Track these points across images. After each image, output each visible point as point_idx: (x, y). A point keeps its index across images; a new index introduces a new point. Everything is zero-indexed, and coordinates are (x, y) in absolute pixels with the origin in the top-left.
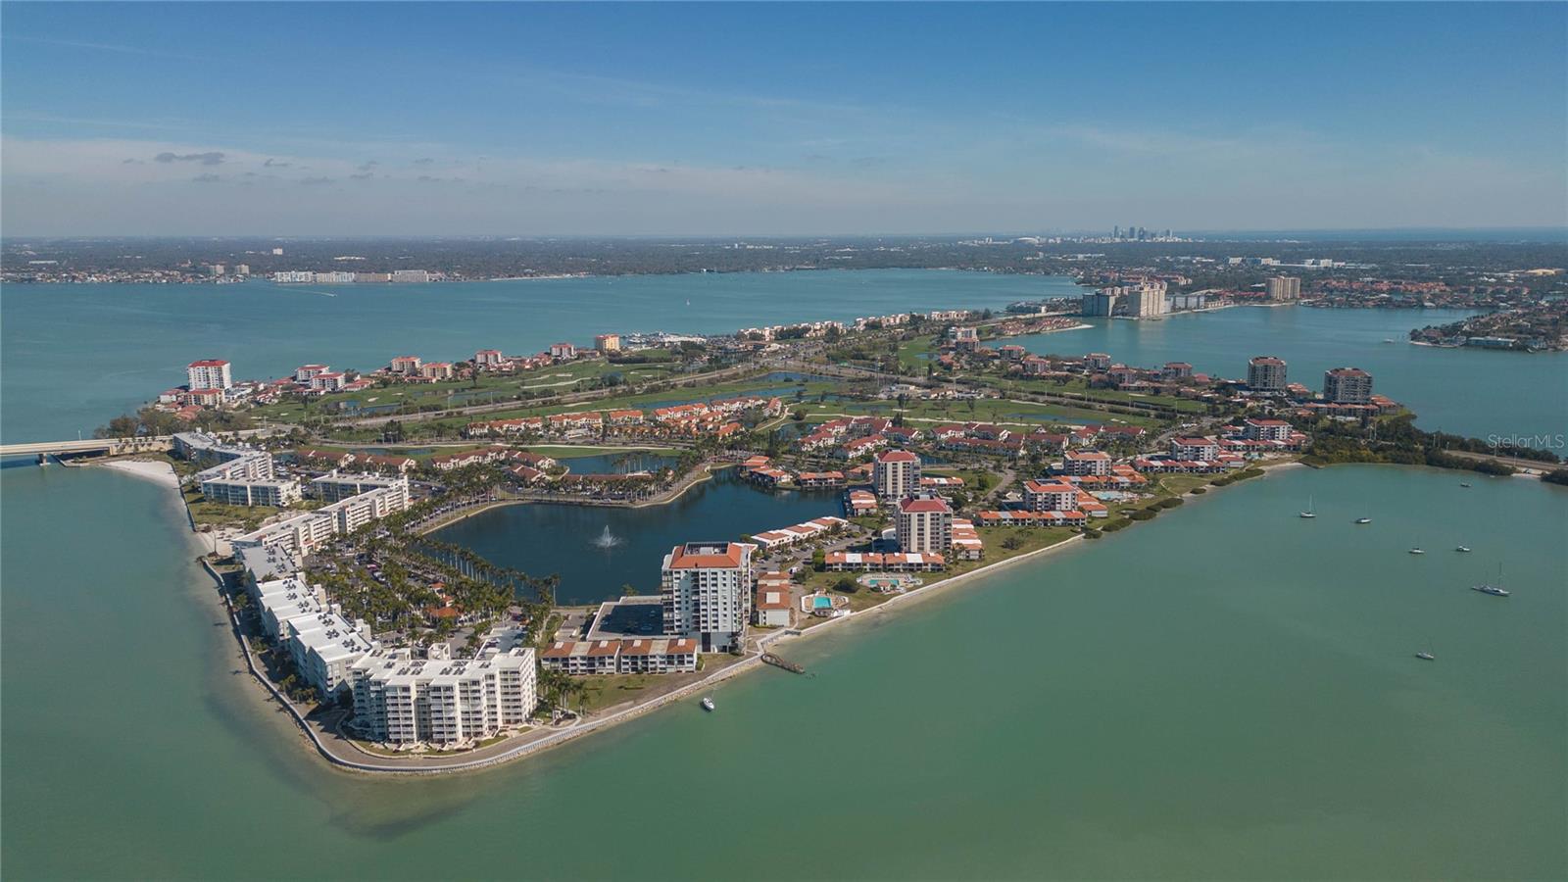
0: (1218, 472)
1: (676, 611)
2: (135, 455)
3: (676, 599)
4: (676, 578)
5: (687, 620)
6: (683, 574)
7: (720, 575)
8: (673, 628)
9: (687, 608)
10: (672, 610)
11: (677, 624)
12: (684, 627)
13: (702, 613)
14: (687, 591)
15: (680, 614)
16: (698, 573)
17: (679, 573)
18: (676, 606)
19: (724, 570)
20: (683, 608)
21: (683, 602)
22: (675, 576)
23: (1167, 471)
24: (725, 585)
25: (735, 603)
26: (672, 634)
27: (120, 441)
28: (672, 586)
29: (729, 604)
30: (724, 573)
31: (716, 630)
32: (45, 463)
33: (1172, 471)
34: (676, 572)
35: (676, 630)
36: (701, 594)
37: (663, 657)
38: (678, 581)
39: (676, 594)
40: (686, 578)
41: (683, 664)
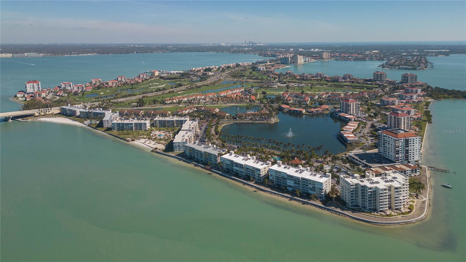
0: (421, 102)
1: (400, 154)
2: (45, 116)
3: (400, 150)
4: (400, 142)
5: (403, 157)
6: (402, 140)
7: (415, 140)
8: (399, 160)
9: (403, 153)
10: (399, 154)
11: (400, 158)
12: (402, 159)
13: (410, 154)
14: (403, 146)
15: (401, 155)
16: (408, 139)
17: (401, 140)
18: (400, 152)
19: (416, 137)
20: (402, 153)
21: (402, 151)
22: (400, 141)
23: (407, 103)
24: (416, 143)
25: (419, 149)
26: (398, 162)
27: (39, 110)
28: (399, 145)
29: (417, 150)
30: (416, 139)
31: (413, 160)
32: (10, 121)
33: (408, 103)
34: (400, 140)
35: (400, 161)
36: (409, 147)
37: (410, 171)
38: (401, 143)
39: (400, 147)
40: (403, 142)
41: (416, 173)
